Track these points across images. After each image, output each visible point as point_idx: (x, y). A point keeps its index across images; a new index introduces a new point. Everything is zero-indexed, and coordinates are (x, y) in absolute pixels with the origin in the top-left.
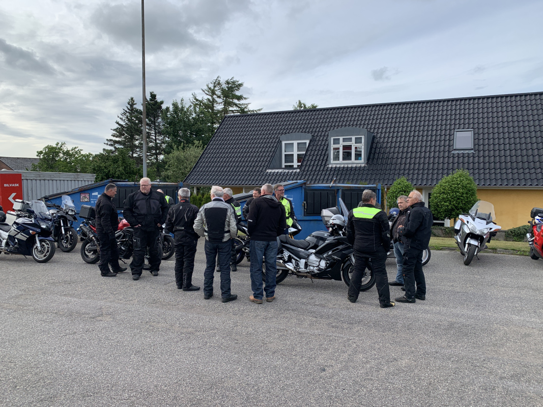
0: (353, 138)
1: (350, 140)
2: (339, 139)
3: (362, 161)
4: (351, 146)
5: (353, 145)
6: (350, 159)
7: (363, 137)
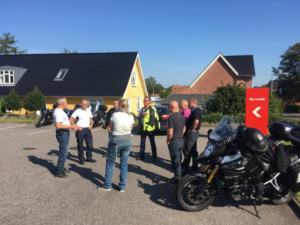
0: (9, 71)
1: (7, 72)
2: (3, 72)
3: (14, 83)
4: (8, 75)
5: (9, 75)
6: (8, 82)
7: (13, 71)
